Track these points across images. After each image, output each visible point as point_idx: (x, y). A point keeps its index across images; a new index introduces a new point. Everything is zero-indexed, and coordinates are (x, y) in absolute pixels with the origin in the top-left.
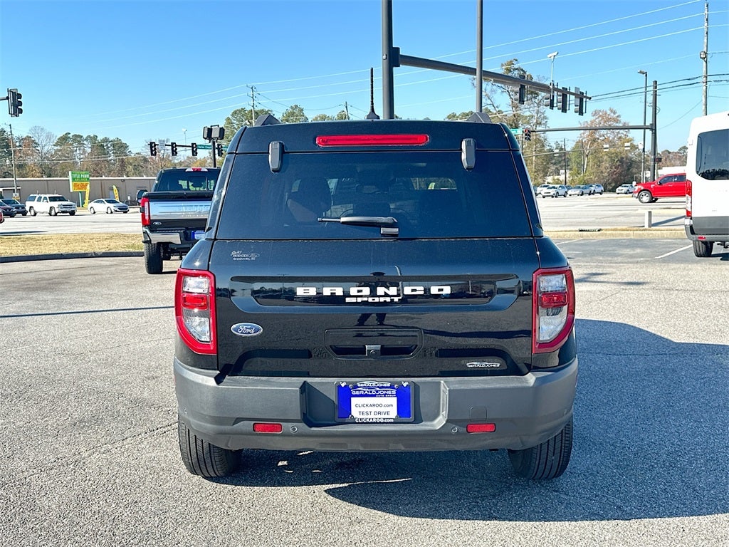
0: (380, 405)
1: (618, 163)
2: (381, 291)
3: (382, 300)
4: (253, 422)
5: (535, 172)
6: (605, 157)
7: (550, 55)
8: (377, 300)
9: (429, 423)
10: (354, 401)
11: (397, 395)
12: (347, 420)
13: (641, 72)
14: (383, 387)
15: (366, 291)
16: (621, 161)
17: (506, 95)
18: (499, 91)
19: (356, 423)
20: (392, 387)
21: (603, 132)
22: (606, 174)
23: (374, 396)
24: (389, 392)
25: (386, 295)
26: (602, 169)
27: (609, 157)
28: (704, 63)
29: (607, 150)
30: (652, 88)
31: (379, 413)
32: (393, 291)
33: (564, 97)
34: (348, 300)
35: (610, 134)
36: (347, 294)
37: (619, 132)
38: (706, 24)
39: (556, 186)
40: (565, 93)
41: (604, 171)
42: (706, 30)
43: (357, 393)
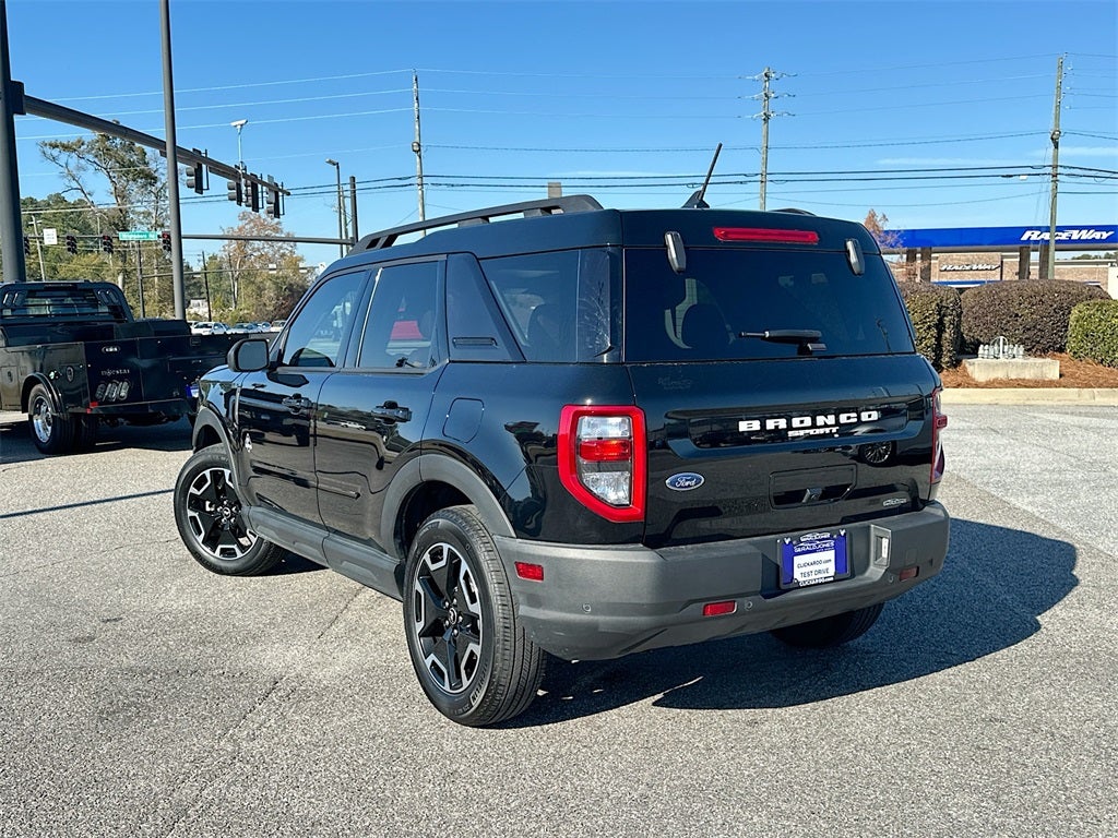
0: (820, 562)
1: (287, 293)
2: (820, 420)
3: (821, 431)
4: (704, 604)
5: (160, 301)
6: (268, 283)
7: (237, 123)
8: (818, 431)
9: (860, 577)
10: (798, 560)
11: (835, 548)
12: (791, 586)
13: (330, 162)
14: (824, 539)
15: (808, 421)
16: (290, 287)
17: (103, 175)
18: (91, 168)
19: (800, 587)
20: (831, 538)
21: (257, 244)
22: (271, 308)
23: (814, 551)
24: (827, 545)
25: (826, 426)
26: (265, 299)
27: (275, 283)
28: (418, 160)
29: (275, 272)
30: (348, 187)
31: (819, 572)
32: (831, 419)
33: (254, 187)
34: (791, 434)
35: (267, 249)
36: (790, 428)
37: (281, 248)
38: (416, 104)
39: (210, 324)
40: (254, 182)
41: (268, 302)
42: (416, 113)
43: (799, 550)
